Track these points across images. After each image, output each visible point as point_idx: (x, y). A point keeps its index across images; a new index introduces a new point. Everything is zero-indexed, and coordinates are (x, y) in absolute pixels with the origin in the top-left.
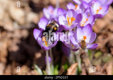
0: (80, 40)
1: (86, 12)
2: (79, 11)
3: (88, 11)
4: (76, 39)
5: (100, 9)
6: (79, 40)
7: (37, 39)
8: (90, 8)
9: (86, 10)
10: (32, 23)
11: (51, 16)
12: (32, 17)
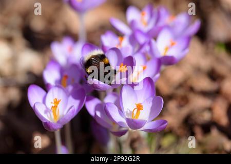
0: (129, 112)
1: (143, 50)
2: (127, 49)
3: (147, 48)
4: (121, 110)
5: (173, 44)
6: (127, 112)
7: (34, 106)
8: (150, 44)
9: (141, 46)
10: (30, 73)
11: (68, 60)
12: (29, 59)
